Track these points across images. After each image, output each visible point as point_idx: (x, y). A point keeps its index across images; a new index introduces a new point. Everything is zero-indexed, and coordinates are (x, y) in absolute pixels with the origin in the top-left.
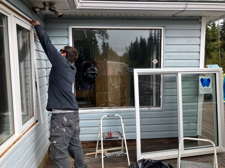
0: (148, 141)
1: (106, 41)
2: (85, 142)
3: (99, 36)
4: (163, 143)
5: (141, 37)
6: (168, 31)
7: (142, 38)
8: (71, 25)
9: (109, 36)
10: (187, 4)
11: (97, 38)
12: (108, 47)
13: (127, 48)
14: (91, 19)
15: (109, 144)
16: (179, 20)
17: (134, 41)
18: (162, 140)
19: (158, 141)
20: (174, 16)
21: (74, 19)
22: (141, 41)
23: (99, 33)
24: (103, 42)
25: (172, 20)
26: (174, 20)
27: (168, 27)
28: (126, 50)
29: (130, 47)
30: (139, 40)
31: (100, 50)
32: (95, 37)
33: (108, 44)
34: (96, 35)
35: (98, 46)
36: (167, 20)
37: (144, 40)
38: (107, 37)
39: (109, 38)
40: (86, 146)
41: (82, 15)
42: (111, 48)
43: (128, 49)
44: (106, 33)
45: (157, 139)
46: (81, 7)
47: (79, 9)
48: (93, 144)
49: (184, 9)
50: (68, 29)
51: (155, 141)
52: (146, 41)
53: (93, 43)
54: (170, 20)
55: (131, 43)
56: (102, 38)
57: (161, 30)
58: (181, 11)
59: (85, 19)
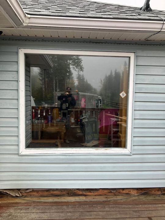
0: (112, 191)
1: (81, 73)
2: (35, 190)
3: (74, 68)
4: (130, 194)
5: (116, 70)
6: (140, 58)
7: (117, 72)
8: (21, 48)
9: (84, 68)
10: (163, 23)
11: (72, 70)
12: (83, 79)
13: (101, 81)
14: (45, 41)
15: (64, 193)
16: (154, 45)
17: (108, 74)
18: (130, 190)
19: (124, 192)
20: (147, 40)
21: (26, 40)
22: (115, 74)
23: (74, 65)
24: (77, 74)
25: (145, 45)
26: (148, 45)
27: (140, 53)
28: (101, 82)
29: (104, 80)
30: (113, 73)
31: (74, 82)
32: (69, 68)
33: (83, 76)
34: (71, 66)
35: (73, 78)
36: (139, 44)
37: (118, 74)
38: (81, 69)
39: (84, 70)
40: (37, 195)
41: (35, 36)
42: (87, 80)
43: (103, 81)
44: (81, 65)
45: (123, 189)
46: (29, 23)
47: (26, 26)
48: (45, 192)
49: (160, 30)
50: (17, 52)
51: (121, 191)
52: (120, 75)
53: (68, 74)
54: (142, 44)
55: (106, 76)
56: (77, 69)
57: (129, 57)
58: (157, 32)
59: (39, 41)
